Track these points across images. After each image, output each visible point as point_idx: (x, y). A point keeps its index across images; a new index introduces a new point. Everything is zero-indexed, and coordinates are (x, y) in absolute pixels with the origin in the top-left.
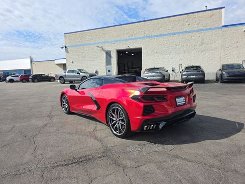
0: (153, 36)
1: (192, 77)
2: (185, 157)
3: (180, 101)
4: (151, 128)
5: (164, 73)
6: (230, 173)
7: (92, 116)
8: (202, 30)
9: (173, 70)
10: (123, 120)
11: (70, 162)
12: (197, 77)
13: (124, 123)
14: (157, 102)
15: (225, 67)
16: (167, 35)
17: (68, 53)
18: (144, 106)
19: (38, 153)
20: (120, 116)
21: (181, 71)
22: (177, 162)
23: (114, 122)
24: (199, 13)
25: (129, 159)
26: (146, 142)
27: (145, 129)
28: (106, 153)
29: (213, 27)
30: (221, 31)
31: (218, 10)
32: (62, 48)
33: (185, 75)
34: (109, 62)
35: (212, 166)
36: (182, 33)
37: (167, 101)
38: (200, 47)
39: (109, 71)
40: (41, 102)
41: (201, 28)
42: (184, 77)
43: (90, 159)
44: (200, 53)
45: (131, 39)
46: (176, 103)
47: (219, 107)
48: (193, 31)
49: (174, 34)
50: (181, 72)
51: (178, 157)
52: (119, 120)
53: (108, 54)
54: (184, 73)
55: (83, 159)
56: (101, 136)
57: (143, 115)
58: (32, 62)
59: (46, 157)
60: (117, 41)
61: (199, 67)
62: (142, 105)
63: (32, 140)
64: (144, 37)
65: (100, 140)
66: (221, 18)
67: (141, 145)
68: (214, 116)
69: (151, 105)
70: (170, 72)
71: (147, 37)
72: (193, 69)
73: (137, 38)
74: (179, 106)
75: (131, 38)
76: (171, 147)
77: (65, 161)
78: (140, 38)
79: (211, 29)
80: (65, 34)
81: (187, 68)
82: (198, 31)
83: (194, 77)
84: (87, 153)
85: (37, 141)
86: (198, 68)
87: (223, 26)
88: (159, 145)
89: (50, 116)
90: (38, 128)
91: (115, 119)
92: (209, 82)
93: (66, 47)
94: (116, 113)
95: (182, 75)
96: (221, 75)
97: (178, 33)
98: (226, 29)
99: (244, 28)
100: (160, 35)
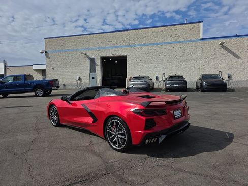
0: (138, 45)
1: (175, 86)
2: (187, 169)
3: (177, 114)
4: (152, 142)
5: (148, 81)
6: (231, 184)
7: (86, 128)
8: (183, 42)
9: (156, 79)
10: (122, 134)
11: (73, 182)
12: (179, 86)
13: (125, 137)
14: (158, 115)
15: (204, 77)
16: (150, 44)
17: (49, 58)
18: (146, 120)
19: (34, 173)
20: (119, 130)
21: (164, 79)
22: (182, 175)
23: (113, 136)
25: (134, 175)
26: (146, 156)
27: (147, 143)
28: (109, 170)
29: (193, 39)
30: (199, 44)
31: (197, 24)
32: (42, 53)
33: (169, 84)
34: (92, 69)
35: (214, 178)
36: (165, 43)
37: (167, 114)
38: (182, 58)
39: (93, 78)
40: (23, 113)
41: (182, 40)
42: (168, 86)
43: (93, 177)
44: (181, 63)
45: (116, 47)
46: (174, 116)
47: (205, 116)
48: (175, 42)
49: (157, 44)
50: (164, 81)
51: (180, 170)
52: (119, 134)
53: (92, 61)
54: (167, 82)
55: (86, 178)
56: (99, 150)
57: (145, 129)
58: (5, 66)
59: (44, 178)
60: (101, 48)
61: (182, 77)
62: (144, 118)
63: (24, 158)
64: (128, 46)
65: (99, 155)
66: (199, 31)
67: (142, 159)
68: (203, 126)
69: (152, 119)
70: (154, 80)
71: (131, 46)
72: (176, 78)
73: (122, 47)
74: (177, 118)
75: (115, 45)
76: (172, 159)
77: (67, 181)
78: (125, 46)
79: (190, 41)
80: (45, 38)
81: (171, 77)
82: (180, 42)
83: (177, 86)
84: (89, 170)
85: (30, 159)
86: (180, 77)
87: (201, 39)
88: (160, 158)
89: (37, 130)
90: (27, 144)
91: (114, 133)
92: (191, 90)
93: (46, 52)
94: (115, 126)
95: (166, 84)
96: (201, 84)
97: (161, 43)
98: (204, 41)
99: (220, 41)
100: (144, 44)
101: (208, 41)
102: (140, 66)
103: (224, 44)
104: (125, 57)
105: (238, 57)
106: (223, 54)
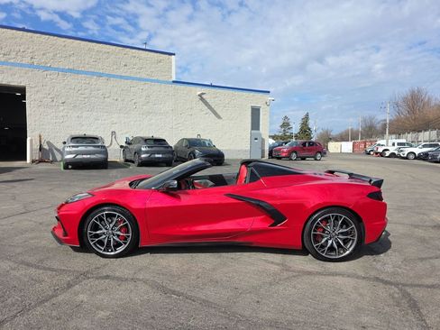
0: (55, 69)
1: (157, 156)
8: (146, 80)
12: (165, 156)
16: (85, 72)
24: (141, 51)
29: (161, 78)
30: (171, 88)
31: (167, 56)
33: (146, 152)
36: (114, 76)
38: (145, 107)
41: (144, 76)
42: (143, 156)
48: (133, 79)
54: (144, 150)
64: (31, 65)
66: (171, 68)
71: (38, 67)
73: (13, 64)
78: (21, 65)
79: (158, 81)
82: (140, 79)
83: (160, 156)
87: (174, 82)
95: (141, 152)
97: (107, 75)
98: (178, 86)
99: (199, 90)
100: (70, 71)
101: (183, 87)
102: (61, 114)
103: (204, 96)
104: (23, 90)
105: (219, 117)
106: (202, 110)
